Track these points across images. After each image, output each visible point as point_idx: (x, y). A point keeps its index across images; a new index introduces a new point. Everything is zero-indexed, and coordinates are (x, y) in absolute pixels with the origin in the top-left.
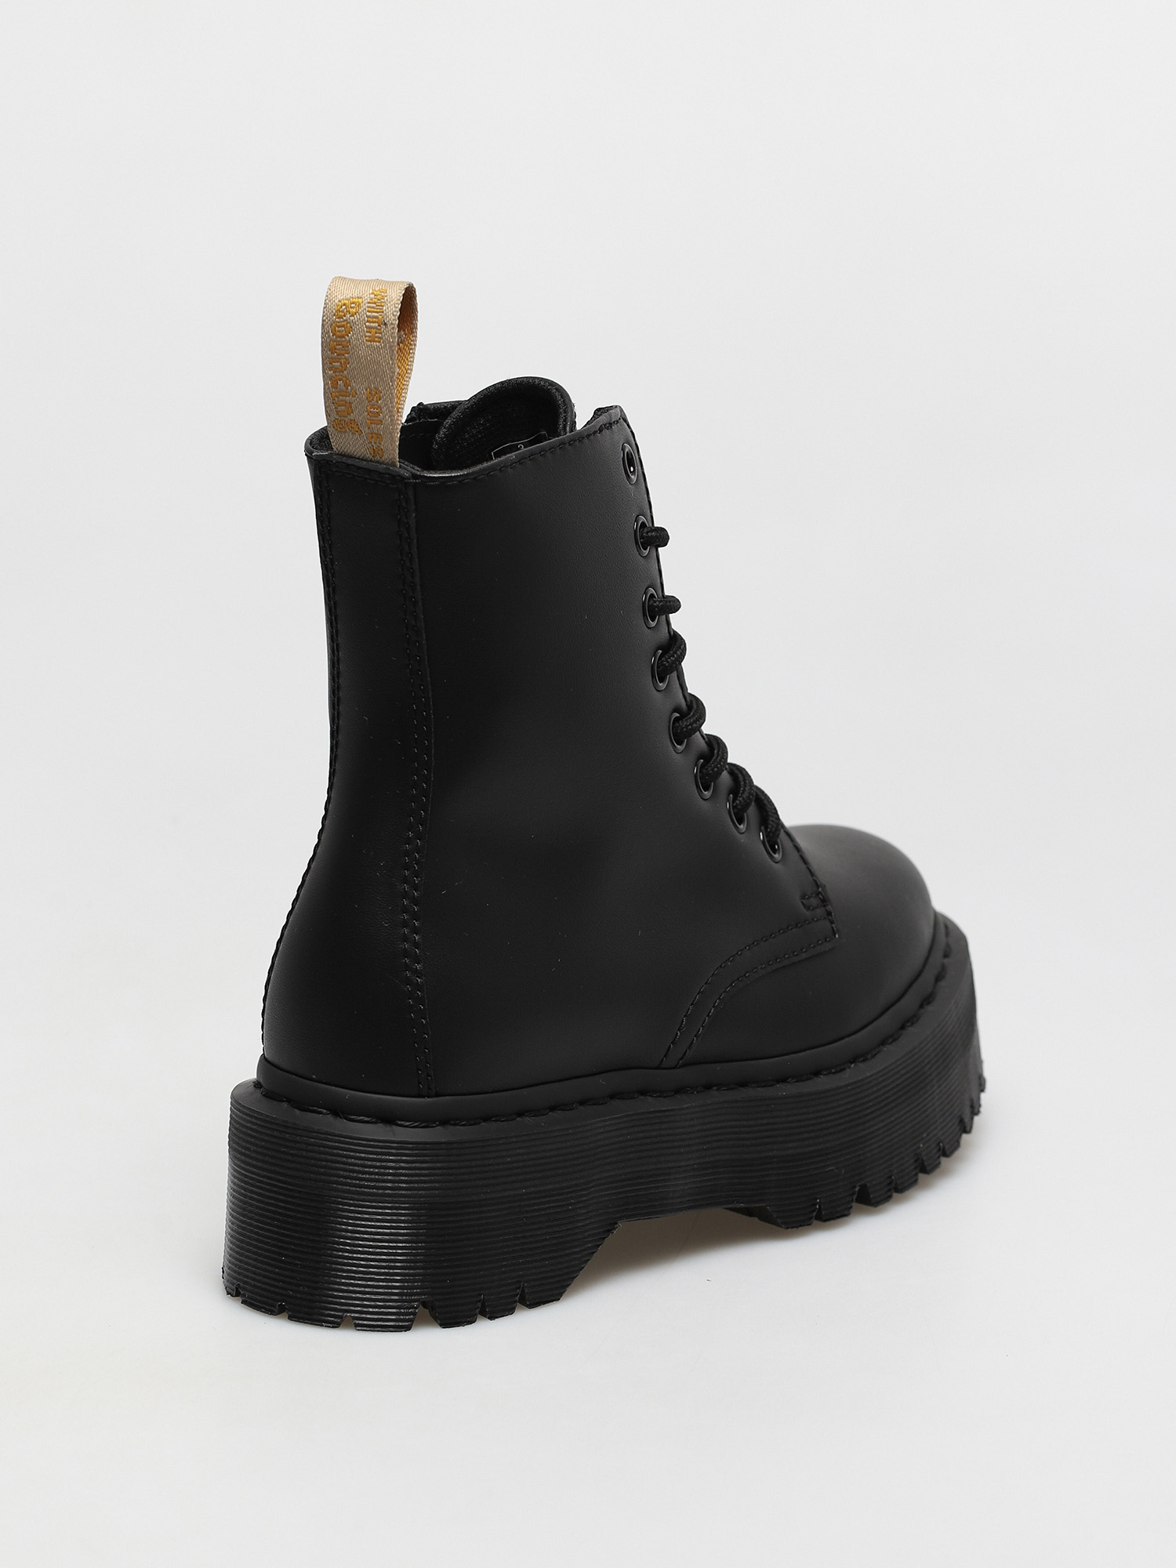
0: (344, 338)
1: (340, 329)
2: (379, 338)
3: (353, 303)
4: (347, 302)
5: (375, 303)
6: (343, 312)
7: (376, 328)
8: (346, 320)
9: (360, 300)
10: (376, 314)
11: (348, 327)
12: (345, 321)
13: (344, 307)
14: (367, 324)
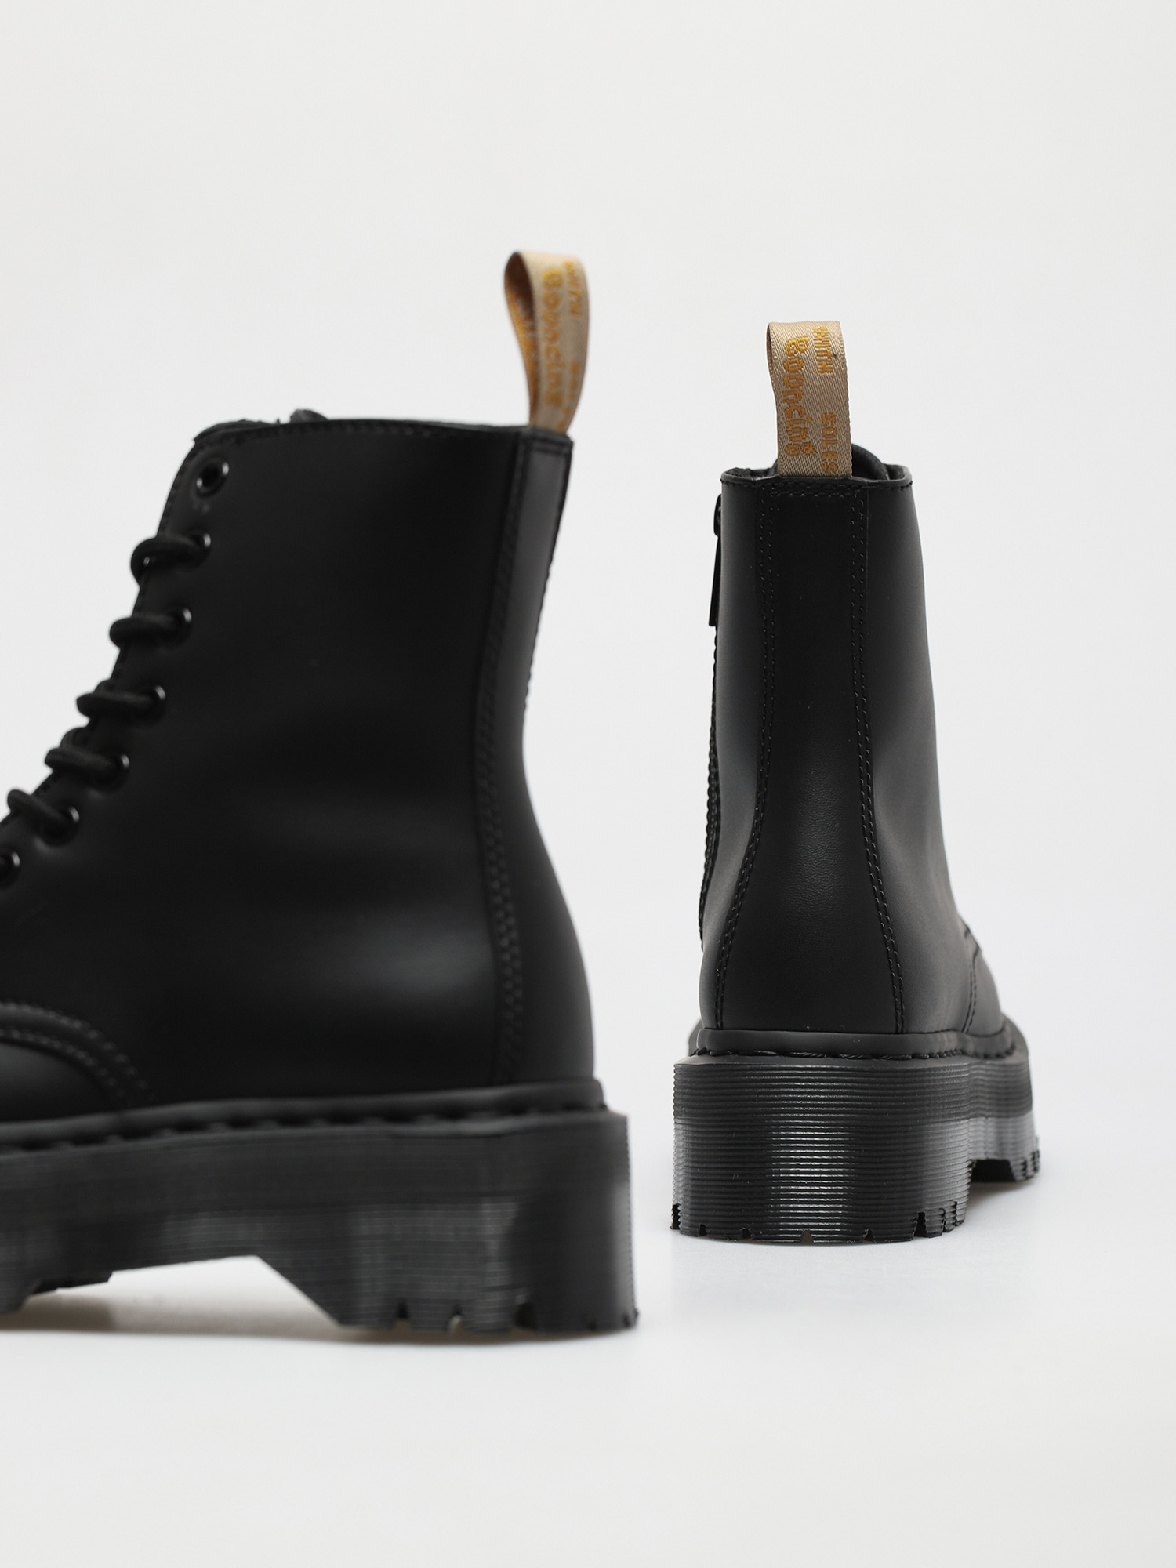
0: (797, 371)
1: (793, 365)
2: (831, 368)
3: (801, 341)
4: (794, 341)
5: (820, 340)
6: (793, 350)
7: (826, 360)
8: (798, 357)
9: (806, 338)
10: (824, 349)
11: (800, 362)
12: (796, 357)
13: (793, 346)
14: (818, 358)
